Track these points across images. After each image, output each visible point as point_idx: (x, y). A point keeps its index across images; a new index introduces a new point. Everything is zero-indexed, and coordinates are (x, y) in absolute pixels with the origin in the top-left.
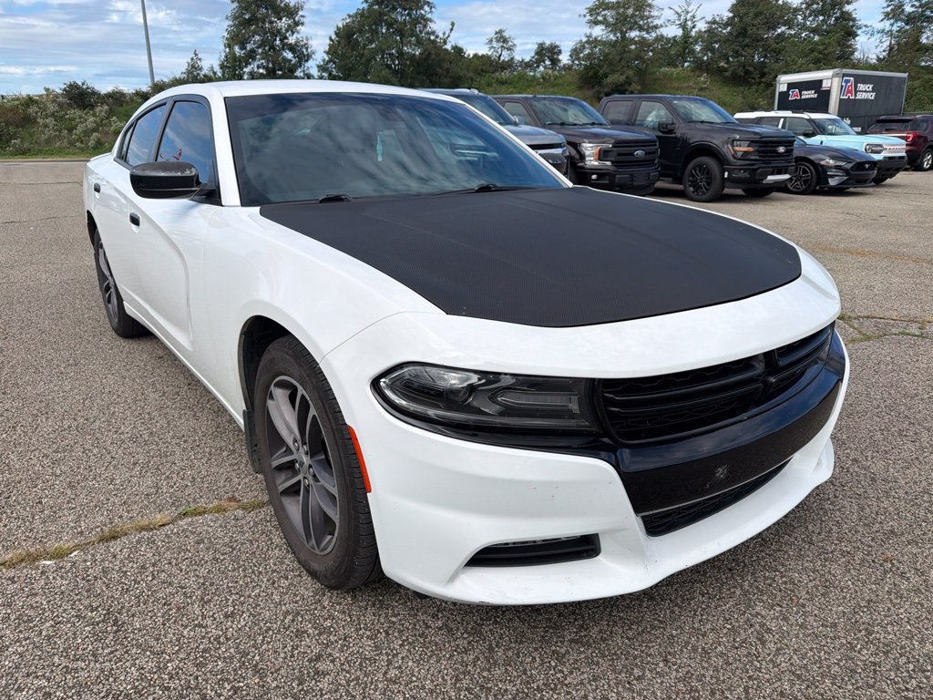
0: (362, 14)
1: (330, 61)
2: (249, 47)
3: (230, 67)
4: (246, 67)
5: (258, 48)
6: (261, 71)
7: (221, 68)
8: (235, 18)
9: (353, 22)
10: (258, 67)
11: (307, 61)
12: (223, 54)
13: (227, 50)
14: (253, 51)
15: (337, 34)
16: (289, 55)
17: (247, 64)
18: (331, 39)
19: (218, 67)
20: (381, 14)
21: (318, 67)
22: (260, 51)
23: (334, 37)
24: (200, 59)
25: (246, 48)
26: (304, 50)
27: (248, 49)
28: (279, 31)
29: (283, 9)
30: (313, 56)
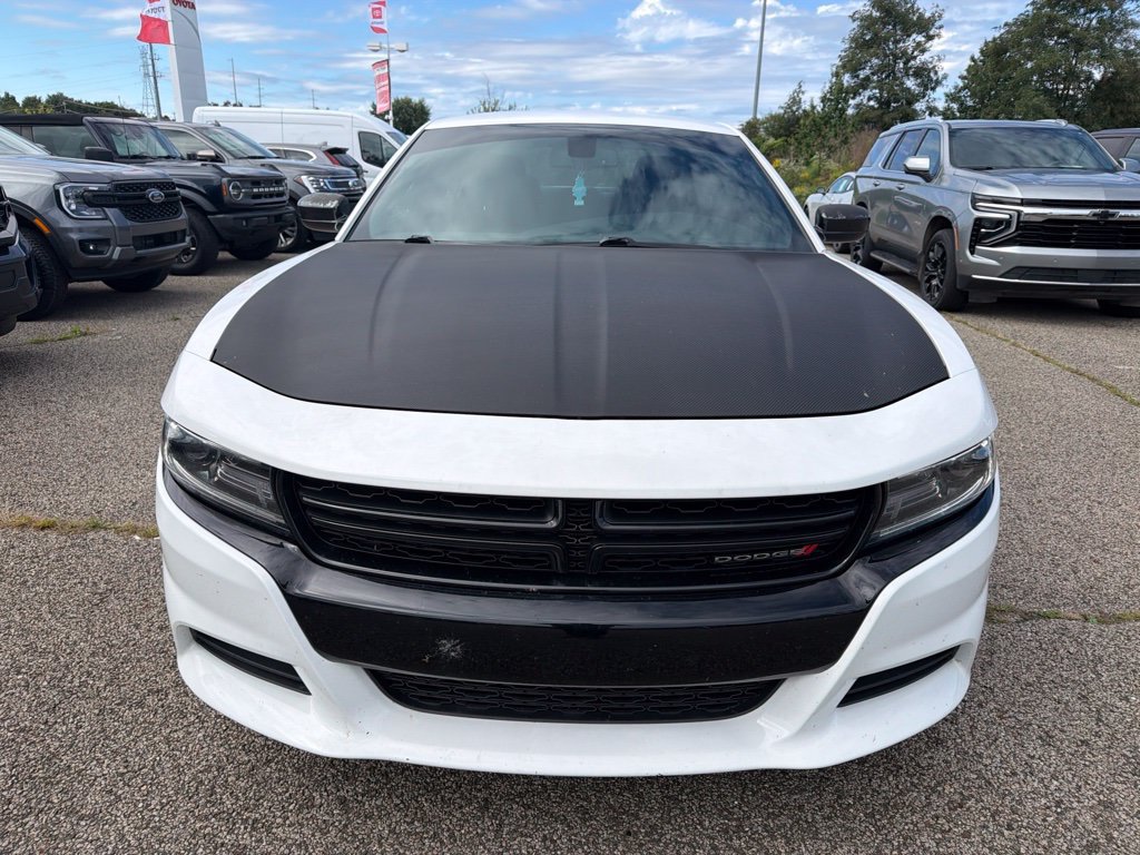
0: (1022, 21)
1: (964, 88)
2: (862, 74)
3: (832, 100)
4: (853, 98)
5: (873, 74)
6: (872, 103)
7: (822, 101)
8: (853, 40)
9: (1008, 32)
10: (869, 99)
11: (933, 89)
12: (828, 85)
13: (834, 80)
14: (867, 79)
15: (982, 52)
16: (910, 83)
17: (856, 93)
18: (973, 59)
19: (819, 100)
20: (1051, 20)
21: (947, 95)
22: (875, 77)
23: (977, 55)
24: (803, 93)
25: (858, 76)
26: (932, 75)
27: (861, 76)
28: (904, 53)
29: (915, 24)
30: (944, 82)
